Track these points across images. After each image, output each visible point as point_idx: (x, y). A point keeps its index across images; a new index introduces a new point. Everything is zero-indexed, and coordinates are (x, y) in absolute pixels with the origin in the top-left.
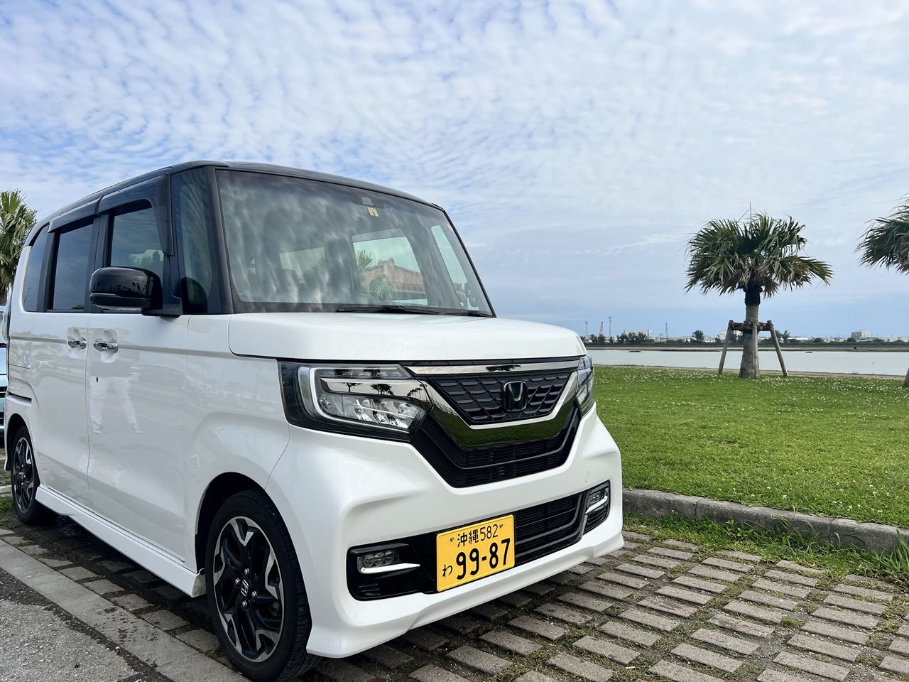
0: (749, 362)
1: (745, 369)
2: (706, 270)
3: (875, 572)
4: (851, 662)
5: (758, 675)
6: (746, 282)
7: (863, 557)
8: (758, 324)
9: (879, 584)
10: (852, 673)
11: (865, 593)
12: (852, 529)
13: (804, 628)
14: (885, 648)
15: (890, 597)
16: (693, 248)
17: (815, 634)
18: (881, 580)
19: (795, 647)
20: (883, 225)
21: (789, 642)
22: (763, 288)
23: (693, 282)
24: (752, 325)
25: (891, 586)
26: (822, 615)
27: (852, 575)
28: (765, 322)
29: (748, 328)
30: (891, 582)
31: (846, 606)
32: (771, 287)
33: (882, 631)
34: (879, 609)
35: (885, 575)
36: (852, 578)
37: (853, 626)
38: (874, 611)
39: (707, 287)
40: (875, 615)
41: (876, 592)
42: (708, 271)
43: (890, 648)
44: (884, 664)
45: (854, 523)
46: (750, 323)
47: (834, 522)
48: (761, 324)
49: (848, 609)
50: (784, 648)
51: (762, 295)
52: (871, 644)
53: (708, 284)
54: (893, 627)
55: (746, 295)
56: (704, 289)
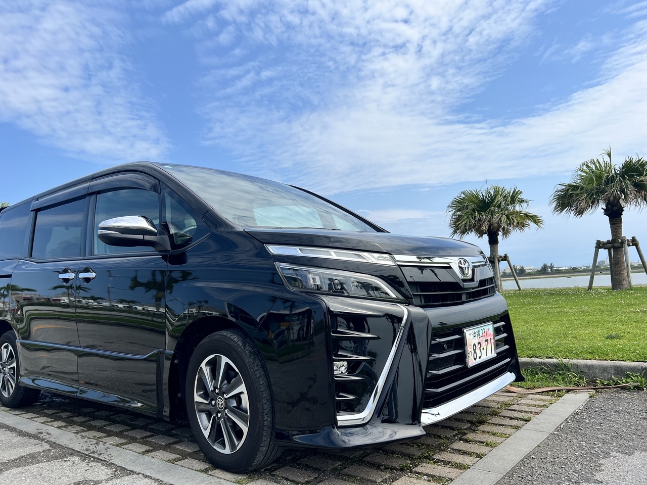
6: (487, 230)
8: (498, 256)
22: (500, 233)
24: (494, 258)
28: (503, 255)
29: (492, 260)
32: (506, 233)
48: (501, 257)
51: (499, 237)
53: (463, 233)
55: (489, 238)
56: (461, 235)
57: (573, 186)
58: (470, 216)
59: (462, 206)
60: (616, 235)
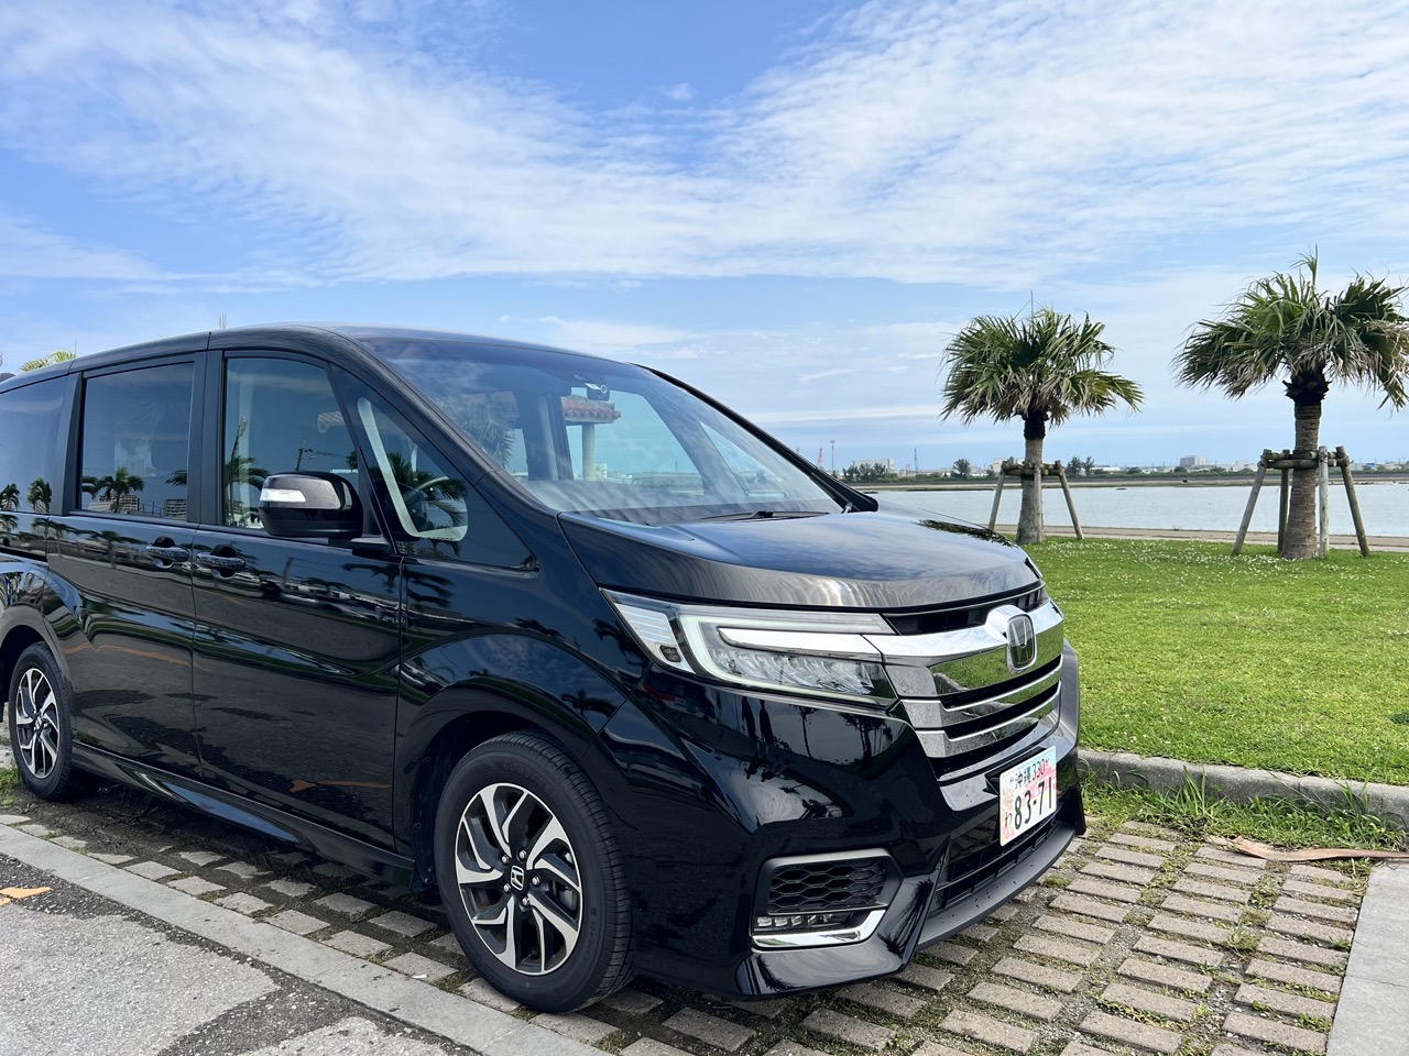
0: (1029, 521)
1: (1024, 532)
2: (968, 390)
3: (1157, 817)
4: (1117, 923)
5: (1014, 942)
6: (1026, 407)
7: (1146, 799)
8: (1042, 466)
9: (1162, 831)
10: (1118, 934)
11: (1142, 842)
12: (1135, 767)
13: (1069, 887)
14: (1157, 906)
15: (1172, 847)
16: (951, 357)
17: (1082, 893)
18: (1163, 826)
19: (1057, 909)
21: (1051, 904)
22: (1049, 414)
23: (953, 406)
24: (1033, 468)
25: (1175, 834)
26: (1092, 872)
27: (1132, 822)
28: (1051, 462)
29: (1027, 471)
30: (1175, 828)
31: (1120, 859)
32: (1059, 412)
33: (1157, 887)
34: (1157, 861)
35: (1169, 820)
36: (1131, 825)
37: (1125, 882)
38: (1151, 864)
39: (970, 414)
40: (1151, 868)
41: (1156, 841)
42: (972, 392)
43: (1163, 905)
44: (1152, 924)
45: (1137, 757)
46: (1031, 466)
47: (1114, 759)
48: (1047, 466)
49: (1122, 862)
50: (1046, 911)
52: (1143, 902)
53: (974, 409)
54: (1169, 882)
55: (1026, 424)
56: (966, 417)
57: (1229, 328)
58: (995, 376)
59: (977, 351)
60: (1305, 441)
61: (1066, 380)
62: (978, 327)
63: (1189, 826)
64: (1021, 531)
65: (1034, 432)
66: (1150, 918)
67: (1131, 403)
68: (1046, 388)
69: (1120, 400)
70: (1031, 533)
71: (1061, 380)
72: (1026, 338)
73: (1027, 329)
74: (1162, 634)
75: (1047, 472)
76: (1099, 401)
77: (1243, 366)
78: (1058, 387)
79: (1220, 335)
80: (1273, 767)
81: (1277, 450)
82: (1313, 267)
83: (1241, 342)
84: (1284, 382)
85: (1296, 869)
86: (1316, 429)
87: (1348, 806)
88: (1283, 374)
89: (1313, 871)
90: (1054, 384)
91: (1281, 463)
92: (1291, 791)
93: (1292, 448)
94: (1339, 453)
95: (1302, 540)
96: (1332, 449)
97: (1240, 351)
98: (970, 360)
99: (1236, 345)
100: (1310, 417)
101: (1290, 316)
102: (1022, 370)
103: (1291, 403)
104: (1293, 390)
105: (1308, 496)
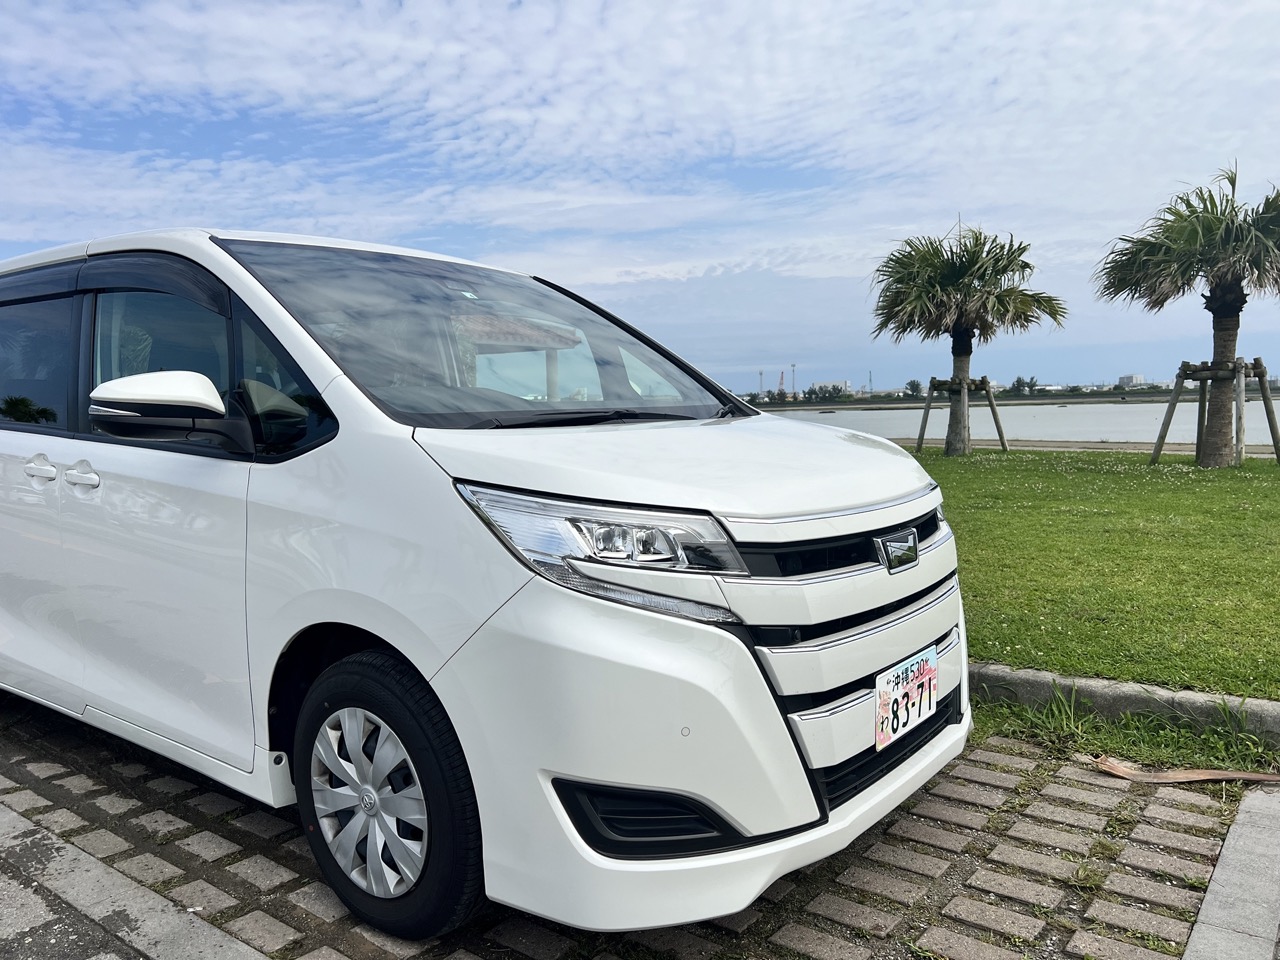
0: (957, 434)
1: (952, 444)
2: (897, 309)
3: (1022, 732)
4: (956, 853)
5: (837, 874)
6: (951, 325)
7: (1013, 713)
8: (969, 381)
9: (1025, 748)
10: (953, 867)
11: (1002, 760)
12: (1003, 679)
13: (914, 810)
14: (1002, 834)
15: (1031, 766)
16: (881, 278)
17: (925, 817)
18: (1028, 742)
19: (894, 837)
20: (1129, 245)
21: (890, 831)
22: (977, 332)
23: (883, 325)
24: (960, 383)
25: (1038, 751)
26: (941, 793)
27: (996, 738)
28: (978, 378)
29: (955, 387)
30: (1039, 745)
31: (975, 779)
32: (987, 330)
33: (1007, 811)
34: (1012, 781)
35: (1035, 736)
36: (994, 741)
37: (974, 804)
38: (1006, 785)
39: (900, 333)
40: (1006, 789)
41: (1017, 759)
42: (900, 311)
43: (1010, 833)
44: (994, 855)
45: (1008, 669)
46: (957, 381)
47: (983, 670)
48: (973, 381)
49: (976, 782)
50: (882, 838)
51: (974, 341)
52: (988, 828)
53: (903, 328)
54: (1021, 806)
55: (954, 341)
56: (896, 335)
57: (1149, 243)
58: (923, 295)
59: (906, 272)
60: (1222, 352)
61: (992, 299)
62: (908, 249)
63: (1053, 743)
64: (949, 442)
65: (962, 350)
66: (992, 847)
67: (1055, 319)
68: (972, 306)
69: (1046, 318)
70: (958, 446)
71: (987, 298)
72: (953, 258)
73: (954, 251)
74: (1063, 541)
75: (973, 387)
76: (1022, 318)
77: (1161, 279)
78: (984, 305)
79: (1141, 250)
80: (1147, 680)
81: (1196, 362)
82: (1233, 182)
83: (1160, 256)
84: (1203, 295)
85: (1163, 792)
86: (1234, 340)
87: (1224, 724)
88: (1201, 286)
89: (1181, 795)
90: (980, 303)
91: (1198, 375)
92: (1164, 706)
93: (1210, 359)
94: (1257, 364)
95: (1219, 449)
96: (1249, 360)
97: (1158, 264)
98: (898, 281)
99: (1155, 259)
100: (1228, 329)
101: (1209, 229)
102: (950, 289)
103: (1210, 315)
104: (1211, 304)
105: (1225, 406)
